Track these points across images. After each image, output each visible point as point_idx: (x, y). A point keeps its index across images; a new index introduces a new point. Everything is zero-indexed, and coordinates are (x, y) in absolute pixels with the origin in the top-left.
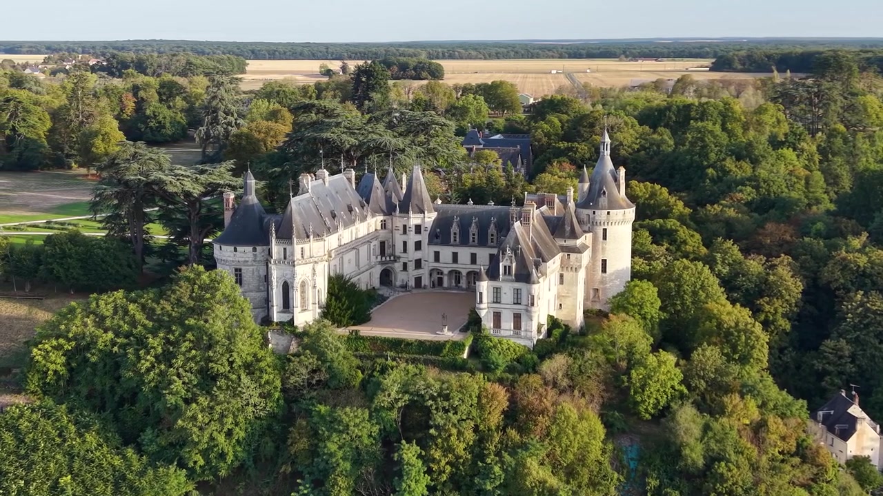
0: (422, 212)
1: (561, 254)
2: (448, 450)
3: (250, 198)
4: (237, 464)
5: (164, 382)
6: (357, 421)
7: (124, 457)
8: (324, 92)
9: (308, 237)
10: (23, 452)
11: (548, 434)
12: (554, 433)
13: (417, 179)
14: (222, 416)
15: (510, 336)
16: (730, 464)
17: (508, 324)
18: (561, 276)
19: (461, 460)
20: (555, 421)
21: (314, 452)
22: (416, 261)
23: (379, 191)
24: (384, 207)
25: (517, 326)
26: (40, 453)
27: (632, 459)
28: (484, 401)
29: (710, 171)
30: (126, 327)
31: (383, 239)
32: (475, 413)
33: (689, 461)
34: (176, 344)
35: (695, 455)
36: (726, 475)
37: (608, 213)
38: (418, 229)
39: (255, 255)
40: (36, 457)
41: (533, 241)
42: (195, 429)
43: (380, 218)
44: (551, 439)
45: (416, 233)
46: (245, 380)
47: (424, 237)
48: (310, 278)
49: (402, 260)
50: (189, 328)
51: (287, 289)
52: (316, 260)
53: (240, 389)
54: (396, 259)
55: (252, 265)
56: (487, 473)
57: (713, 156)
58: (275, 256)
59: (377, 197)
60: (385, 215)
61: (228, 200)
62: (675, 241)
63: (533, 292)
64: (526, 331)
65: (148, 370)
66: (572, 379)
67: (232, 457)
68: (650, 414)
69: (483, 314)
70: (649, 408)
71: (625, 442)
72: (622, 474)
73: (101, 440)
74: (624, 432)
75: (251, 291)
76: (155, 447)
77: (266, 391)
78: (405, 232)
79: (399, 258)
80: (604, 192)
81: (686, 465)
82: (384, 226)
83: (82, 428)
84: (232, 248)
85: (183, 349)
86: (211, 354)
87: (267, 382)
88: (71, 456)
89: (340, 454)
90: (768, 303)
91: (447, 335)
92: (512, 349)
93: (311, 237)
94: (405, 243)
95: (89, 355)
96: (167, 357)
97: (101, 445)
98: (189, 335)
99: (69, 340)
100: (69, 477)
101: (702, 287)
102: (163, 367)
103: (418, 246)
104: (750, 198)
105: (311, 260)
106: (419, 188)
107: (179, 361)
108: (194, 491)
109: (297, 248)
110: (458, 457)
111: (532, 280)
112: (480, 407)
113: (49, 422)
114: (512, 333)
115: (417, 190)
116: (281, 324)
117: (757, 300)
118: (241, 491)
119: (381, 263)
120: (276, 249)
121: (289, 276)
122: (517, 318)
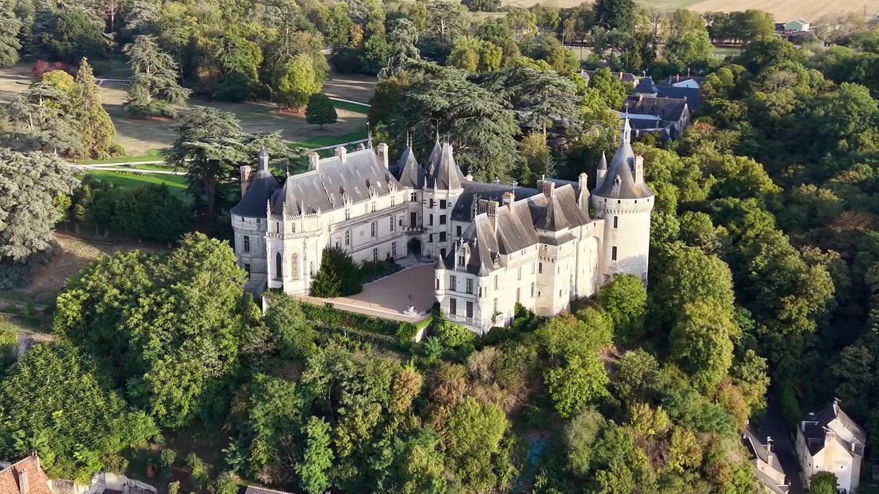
0: (447, 188)
1: (539, 245)
2: (354, 429)
3: (262, 172)
4: (191, 417)
5: (145, 338)
6: (282, 393)
7: (108, 401)
8: (567, 20)
9: (300, 213)
10: (33, 385)
11: (447, 424)
12: (452, 424)
13: (445, 156)
14: (182, 373)
15: (463, 323)
16: (610, 474)
17: (462, 311)
18: (540, 265)
19: (360, 440)
20: (456, 413)
21: (246, 415)
22: (441, 233)
23: (412, 165)
24: (416, 182)
25: (470, 314)
26: (44, 388)
27: (535, 455)
28: (396, 387)
29: (843, 142)
30: (129, 284)
31: (413, 211)
32: (385, 397)
33: (574, 465)
34: (159, 305)
35: (581, 460)
36: (602, 483)
37: (619, 202)
38: (443, 204)
39: (259, 226)
40: (41, 390)
41: (498, 232)
42: (158, 383)
43: (412, 191)
44: (450, 429)
45: (441, 207)
46: (207, 343)
47: (448, 212)
48: (302, 251)
49: (429, 232)
50: (173, 292)
51: (279, 258)
52: (307, 235)
53: (201, 351)
54: (423, 230)
55: (257, 234)
56: (377, 454)
57: (852, 126)
58: (270, 229)
59: (409, 171)
60: (415, 188)
61: (244, 172)
62: (743, 223)
63: (480, 284)
64: (476, 319)
65: (137, 325)
66: (494, 372)
67: (187, 411)
68: (568, 413)
69: (440, 299)
70: (567, 407)
71: (534, 437)
72: (519, 469)
73: (96, 382)
74: (536, 427)
75: (257, 258)
76: (136, 393)
77: (224, 355)
78: (431, 206)
79: (426, 229)
80: (617, 181)
81: (572, 469)
82: (414, 199)
83: (84, 369)
84: (240, 218)
85: (164, 310)
86: (183, 317)
87: (225, 347)
88: (67, 392)
89: (263, 420)
90: (792, 302)
91: (412, 315)
92: (458, 336)
93: (303, 214)
94: (431, 216)
95: (96, 306)
96: (150, 316)
97: (94, 386)
98: (172, 299)
99: (86, 291)
100: (61, 411)
101: (704, 284)
102: (146, 324)
103: (443, 219)
104: (864, 177)
105: (302, 235)
106: (446, 165)
107: (160, 321)
108: (159, 435)
109: (287, 223)
110: (359, 437)
111: (480, 272)
112: (391, 391)
113: (61, 361)
114: (465, 320)
115: (444, 166)
116: (274, 290)
117: (783, 297)
118: (195, 441)
119: (408, 233)
120: (271, 222)
121: (280, 249)
122: (470, 306)
